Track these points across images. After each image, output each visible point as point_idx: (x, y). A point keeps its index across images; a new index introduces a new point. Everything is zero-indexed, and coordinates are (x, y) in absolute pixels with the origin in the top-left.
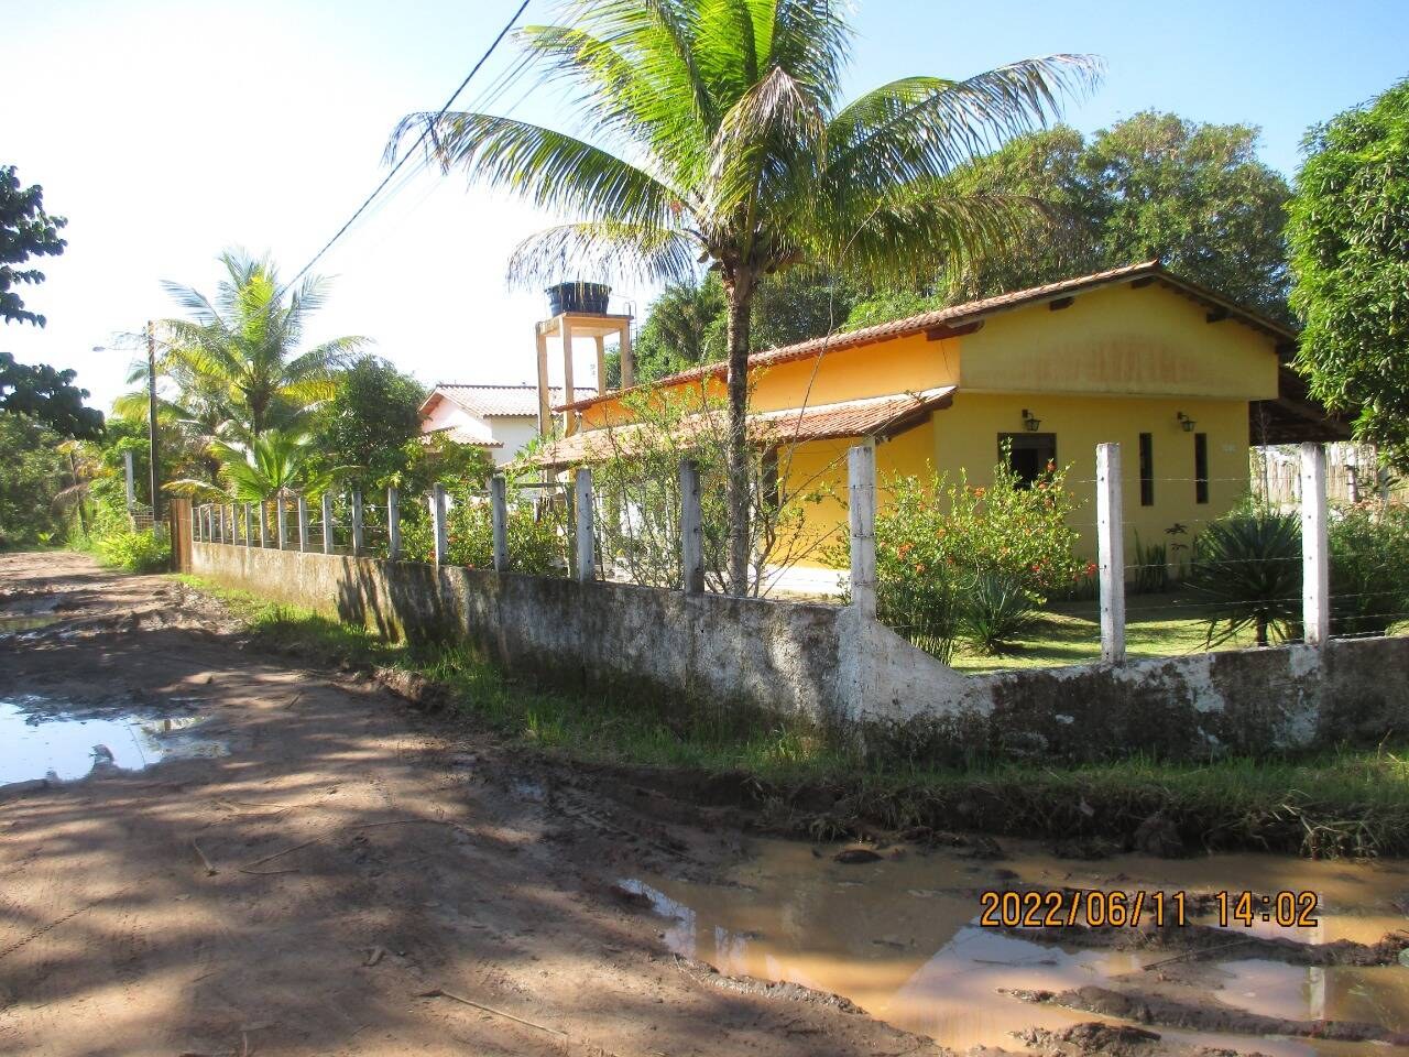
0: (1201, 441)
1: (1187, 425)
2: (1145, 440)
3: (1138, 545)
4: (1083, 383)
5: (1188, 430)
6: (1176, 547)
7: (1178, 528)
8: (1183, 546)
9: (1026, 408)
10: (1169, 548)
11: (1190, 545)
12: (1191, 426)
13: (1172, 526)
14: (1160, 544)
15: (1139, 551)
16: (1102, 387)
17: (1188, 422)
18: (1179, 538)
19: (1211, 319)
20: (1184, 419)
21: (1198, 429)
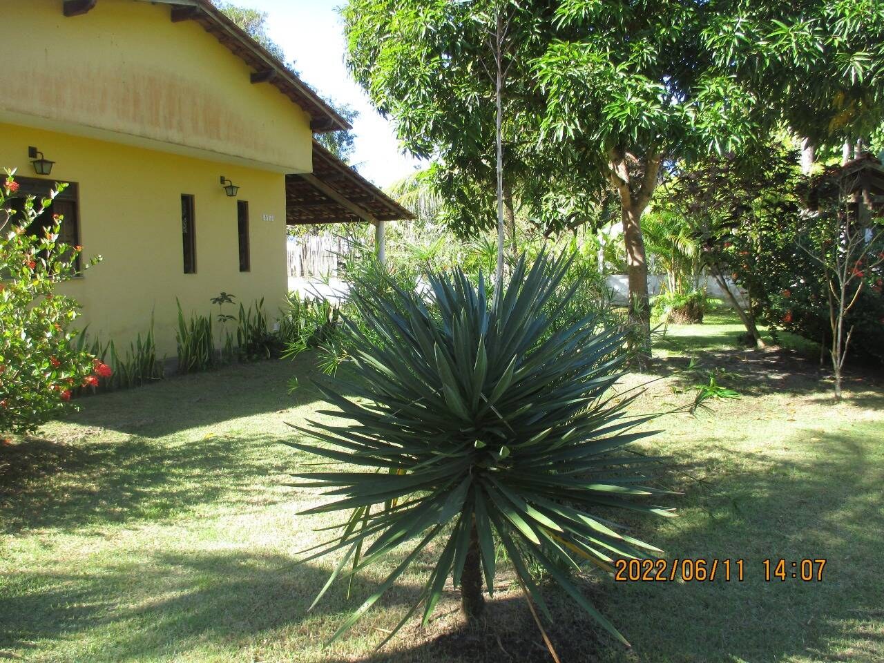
0: (243, 208)
1: (230, 190)
2: (187, 203)
3: (180, 316)
4: (110, 120)
5: (232, 195)
6: (224, 318)
7: (224, 298)
8: (231, 317)
9: (33, 145)
10: (215, 319)
11: (236, 316)
12: (235, 190)
13: (219, 296)
14: (206, 316)
15: (182, 325)
16: (136, 129)
17: (231, 187)
18: (226, 308)
19: (255, 79)
20: (228, 184)
21: (241, 195)
